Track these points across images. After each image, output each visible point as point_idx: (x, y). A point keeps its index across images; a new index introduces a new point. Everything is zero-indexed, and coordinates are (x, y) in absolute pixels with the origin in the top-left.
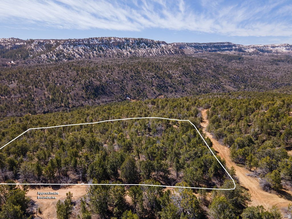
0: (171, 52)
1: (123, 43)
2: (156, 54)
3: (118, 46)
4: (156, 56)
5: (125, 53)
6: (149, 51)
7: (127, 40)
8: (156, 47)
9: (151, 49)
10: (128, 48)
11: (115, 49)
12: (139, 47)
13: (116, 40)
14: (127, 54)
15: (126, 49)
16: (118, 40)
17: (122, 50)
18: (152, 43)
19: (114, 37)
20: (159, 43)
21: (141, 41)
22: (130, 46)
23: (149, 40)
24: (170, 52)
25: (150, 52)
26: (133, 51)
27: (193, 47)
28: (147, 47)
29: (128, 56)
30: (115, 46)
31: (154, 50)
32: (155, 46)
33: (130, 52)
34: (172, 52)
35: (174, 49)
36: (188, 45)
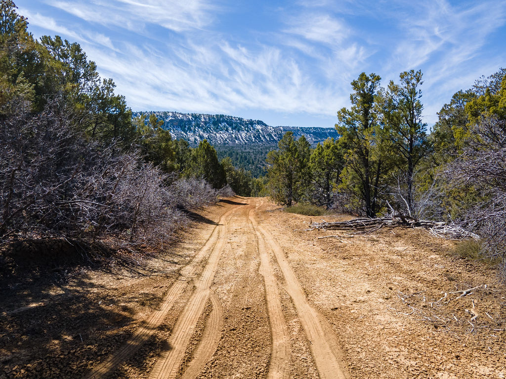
0: (273, 138)
1: (189, 121)
2: (247, 140)
3: (180, 126)
4: (246, 143)
5: (192, 139)
6: (233, 135)
7: (196, 117)
8: (247, 129)
9: (238, 132)
10: (198, 129)
11: (174, 132)
12: (217, 128)
13: (177, 116)
14: (195, 139)
15: (194, 132)
16: (181, 116)
17: (187, 134)
18: (239, 123)
19: (173, 113)
20: (251, 123)
21: (221, 119)
22: (202, 128)
23: (235, 118)
24: (270, 138)
25: (236, 138)
26: (206, 135)
27: (312, 133)
28: (230, 129)
29: (196, 143)
30: (174, 127)
31: (243, 134)
32: (245, 128)
33: (201, 137)
34: (275, 138)
35: (277, 133)
36: (303, 130)
